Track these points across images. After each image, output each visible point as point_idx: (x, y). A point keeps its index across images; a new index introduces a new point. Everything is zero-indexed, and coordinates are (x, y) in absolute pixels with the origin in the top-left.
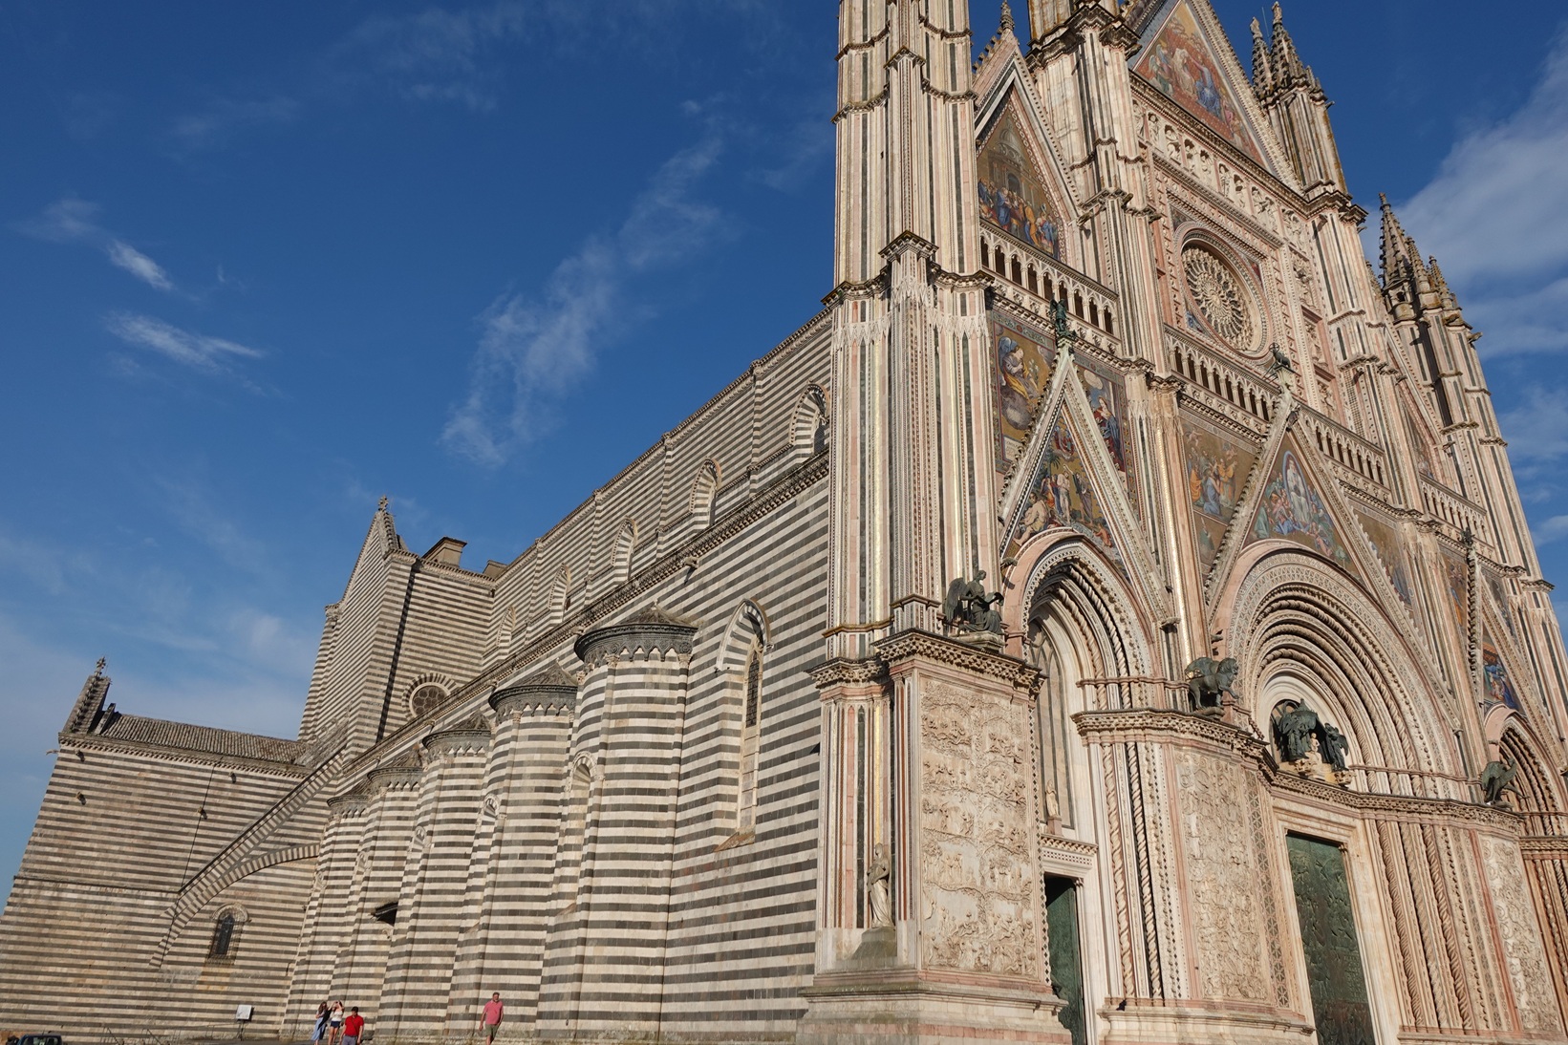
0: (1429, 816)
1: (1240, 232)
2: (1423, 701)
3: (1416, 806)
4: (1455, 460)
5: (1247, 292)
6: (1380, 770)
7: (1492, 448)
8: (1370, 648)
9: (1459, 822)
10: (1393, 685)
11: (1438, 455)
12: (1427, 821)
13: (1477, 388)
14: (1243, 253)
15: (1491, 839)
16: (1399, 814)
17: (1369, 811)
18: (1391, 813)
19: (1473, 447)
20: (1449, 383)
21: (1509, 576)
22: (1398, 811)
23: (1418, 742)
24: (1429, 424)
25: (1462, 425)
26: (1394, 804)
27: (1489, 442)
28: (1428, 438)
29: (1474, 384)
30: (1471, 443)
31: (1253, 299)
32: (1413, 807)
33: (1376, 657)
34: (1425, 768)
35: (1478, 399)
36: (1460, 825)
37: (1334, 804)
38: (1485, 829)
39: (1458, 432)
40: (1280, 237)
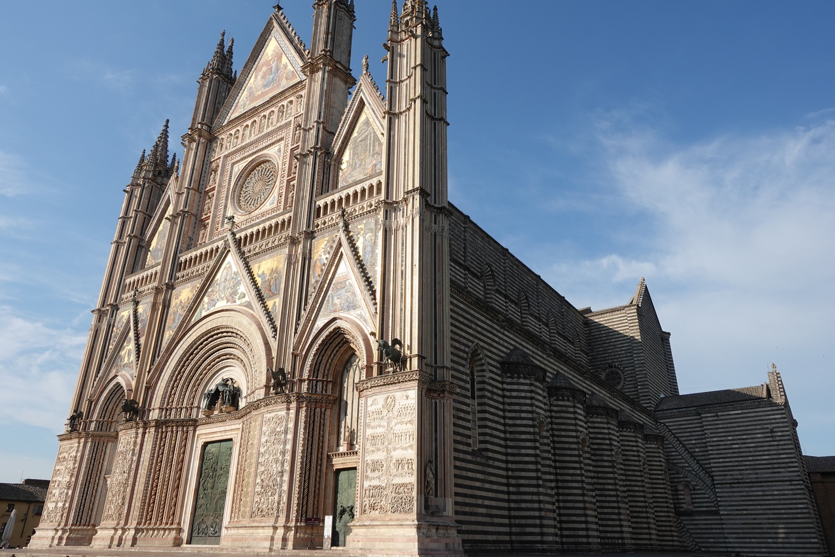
15: (269, 415)
37: (229, 422)
40: (291, 116)
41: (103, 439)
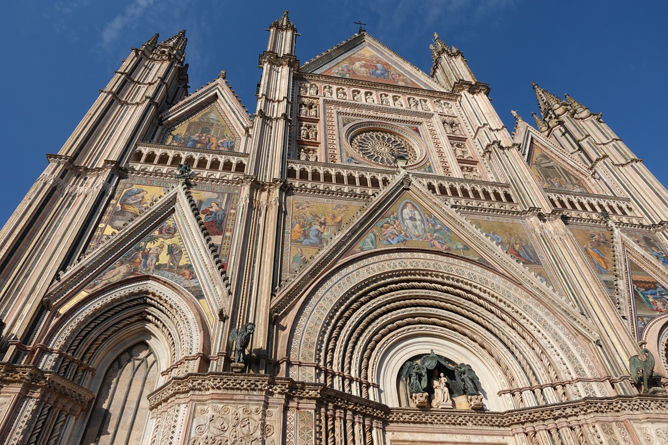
0: (575, 418)
1: (394, 116)
2: (554, 326)
3: (559, 412)
4: (603, 180)
5: (410, 141)
6: (525, 389)
7: (632, 166)
8: (493, 300)
9: (610, 416)
10: (522, 321)
11: (591, 182)
12: (576, 423)
13: (611, 140)
14: (403, 126)
15: (649, 425)
16: (546, 423)
17: (517, 426)
18: (538, 423)
19: (609, 168)
20: (584, 144)
21: (659, 231)
22: (544, 420)
23: (556, 359)
24: (578, 167)
25: (598, 160)
26: (537, 415)
27: (628, 163)
28: (581, 176)
29: (608, 139)
30: (607, 166)
31: (414, 143)
32: (557, 413)
33: (501, 305)
34: (565, 377)
35: (614, 145)
36: (610, 419)
37: (475, 427)
38: (640, 417)
39: (598, 164)
40: (432, 111)
41: (65, 401)
